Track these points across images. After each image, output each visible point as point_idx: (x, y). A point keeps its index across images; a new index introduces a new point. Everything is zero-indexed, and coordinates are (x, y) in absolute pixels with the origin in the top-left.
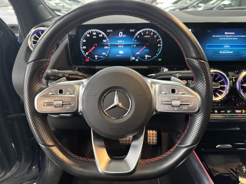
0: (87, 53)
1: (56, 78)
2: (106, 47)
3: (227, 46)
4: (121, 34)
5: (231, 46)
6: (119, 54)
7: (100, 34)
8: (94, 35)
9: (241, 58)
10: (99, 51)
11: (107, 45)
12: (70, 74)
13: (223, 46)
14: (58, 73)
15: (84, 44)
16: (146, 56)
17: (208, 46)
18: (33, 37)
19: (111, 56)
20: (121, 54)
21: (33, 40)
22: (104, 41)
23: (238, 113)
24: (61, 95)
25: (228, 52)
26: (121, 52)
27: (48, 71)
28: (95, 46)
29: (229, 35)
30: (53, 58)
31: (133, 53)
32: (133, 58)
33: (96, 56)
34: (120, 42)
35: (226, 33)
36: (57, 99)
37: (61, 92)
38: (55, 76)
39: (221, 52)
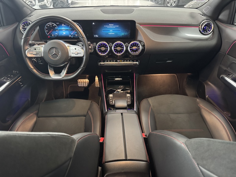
0: (48, 34)
1: (34, 45)
2: (57, 31)
3: (111, 31)
4: (63, 25)
5: (113, 31)
6: (63, 34)
7: (54, 25)
8: (51, 25)
9: (118, 36)
10: (54, 32)
11: (58, 30)
12: (40, 43)
13: (109, 31)
14: (35, 43)
15: (46, 30)
16: (76, 35)
17: (103, 31)
18: (22, 25)
19: (59, 35)
20: (64, 34)
21: (22, 27)
22: (56, 28)
23: (118, 62)
24: (35, 50)
25: (112, 33)
26: (64, 33)
27: (30, 42)
28: (52, 30)
29: (111, 26)
30: (32, 37)
31: (70, 34)
32: (70, 36)
33: (53, 35)
34: (63, 28)
35: (110, 25)
36: (34, 52)
37: (35, 49)
38: (33, 44)
39: (109, 34)
